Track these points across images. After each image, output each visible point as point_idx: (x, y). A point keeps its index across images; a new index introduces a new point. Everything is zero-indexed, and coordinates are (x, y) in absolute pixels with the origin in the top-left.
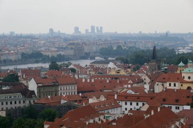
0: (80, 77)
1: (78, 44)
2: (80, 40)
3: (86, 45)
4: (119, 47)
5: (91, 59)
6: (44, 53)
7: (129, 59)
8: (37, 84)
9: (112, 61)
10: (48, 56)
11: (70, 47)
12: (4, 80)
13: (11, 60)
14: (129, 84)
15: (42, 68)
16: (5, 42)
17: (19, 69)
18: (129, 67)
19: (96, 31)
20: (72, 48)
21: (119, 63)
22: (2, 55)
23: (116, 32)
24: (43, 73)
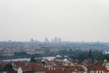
0: (47, 66)
1: (47, 48)
2: (48, 45)
3: (51, 48)
4: (70, 50)
5: (54, 56)
6: (28, 53)
7: (76, 57)
8: (23, 70)
9: (66, 58)
10: (30, 54)
11: (42, 49)
12: (4, 68)
13: (8, 56)
14: (75, 71)
15: (26, 61)
16: (6, 46)
17: (13, 62)
18: (76, 62)
19: (57, 40)
20: (43, 50)
21: (70, 59)
22: (4, 53)
23: (69, 41)
24: (26, 64)
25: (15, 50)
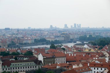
0: (68, 53)
1: (67, 34)
2: (68, 32)
3: (71, 34)
4: (91, 36)
5: (74, 42)
6: (47, 39)
7: (96, 43)
8: (43, 57)
9: (86, 44)
10: (49, 41)
11: (62, 36)
12: (25, 55)
13: (29, 43)
14: (96, 57)
15: (46, 47)
16: (25, 33)
17: (33, 48)
18: (96, 48)
19: (77, 27)
20: (63, 37)
21: (90, 45)
22: (24, 40)
23: (89, 27)
24: (46, 51)
25: (34, 37)
